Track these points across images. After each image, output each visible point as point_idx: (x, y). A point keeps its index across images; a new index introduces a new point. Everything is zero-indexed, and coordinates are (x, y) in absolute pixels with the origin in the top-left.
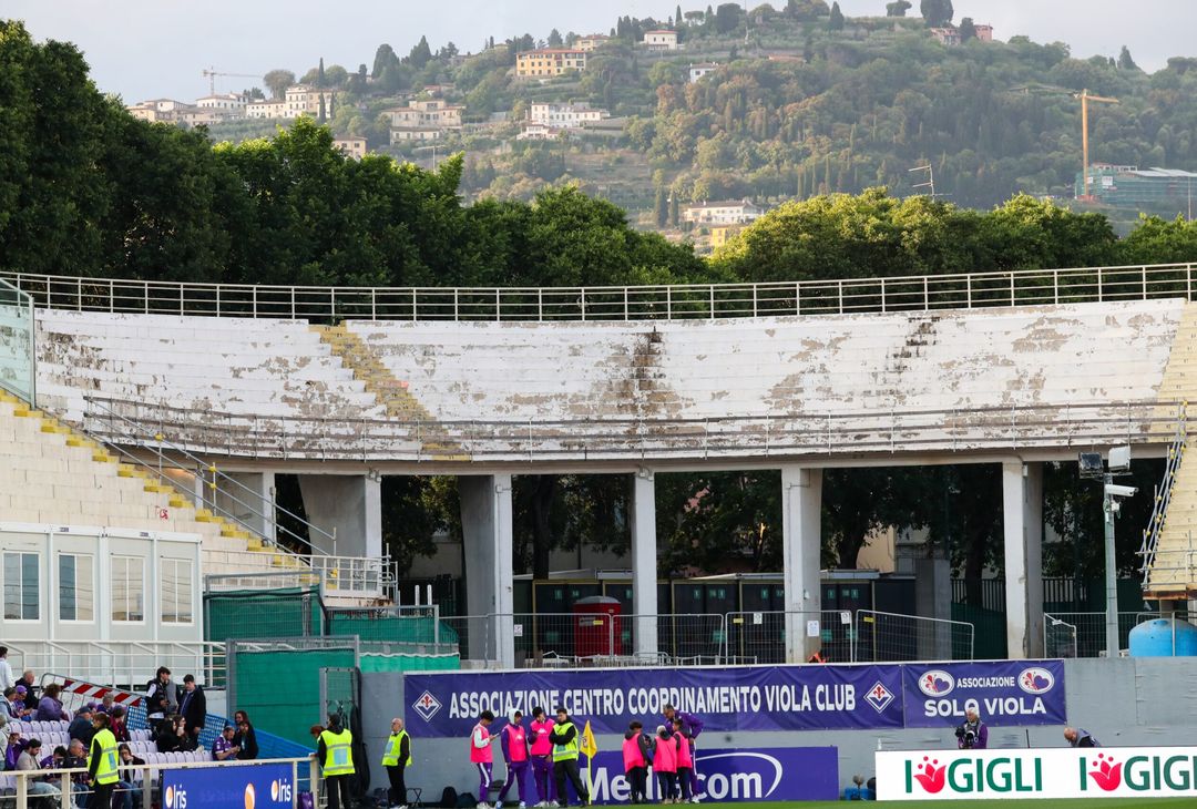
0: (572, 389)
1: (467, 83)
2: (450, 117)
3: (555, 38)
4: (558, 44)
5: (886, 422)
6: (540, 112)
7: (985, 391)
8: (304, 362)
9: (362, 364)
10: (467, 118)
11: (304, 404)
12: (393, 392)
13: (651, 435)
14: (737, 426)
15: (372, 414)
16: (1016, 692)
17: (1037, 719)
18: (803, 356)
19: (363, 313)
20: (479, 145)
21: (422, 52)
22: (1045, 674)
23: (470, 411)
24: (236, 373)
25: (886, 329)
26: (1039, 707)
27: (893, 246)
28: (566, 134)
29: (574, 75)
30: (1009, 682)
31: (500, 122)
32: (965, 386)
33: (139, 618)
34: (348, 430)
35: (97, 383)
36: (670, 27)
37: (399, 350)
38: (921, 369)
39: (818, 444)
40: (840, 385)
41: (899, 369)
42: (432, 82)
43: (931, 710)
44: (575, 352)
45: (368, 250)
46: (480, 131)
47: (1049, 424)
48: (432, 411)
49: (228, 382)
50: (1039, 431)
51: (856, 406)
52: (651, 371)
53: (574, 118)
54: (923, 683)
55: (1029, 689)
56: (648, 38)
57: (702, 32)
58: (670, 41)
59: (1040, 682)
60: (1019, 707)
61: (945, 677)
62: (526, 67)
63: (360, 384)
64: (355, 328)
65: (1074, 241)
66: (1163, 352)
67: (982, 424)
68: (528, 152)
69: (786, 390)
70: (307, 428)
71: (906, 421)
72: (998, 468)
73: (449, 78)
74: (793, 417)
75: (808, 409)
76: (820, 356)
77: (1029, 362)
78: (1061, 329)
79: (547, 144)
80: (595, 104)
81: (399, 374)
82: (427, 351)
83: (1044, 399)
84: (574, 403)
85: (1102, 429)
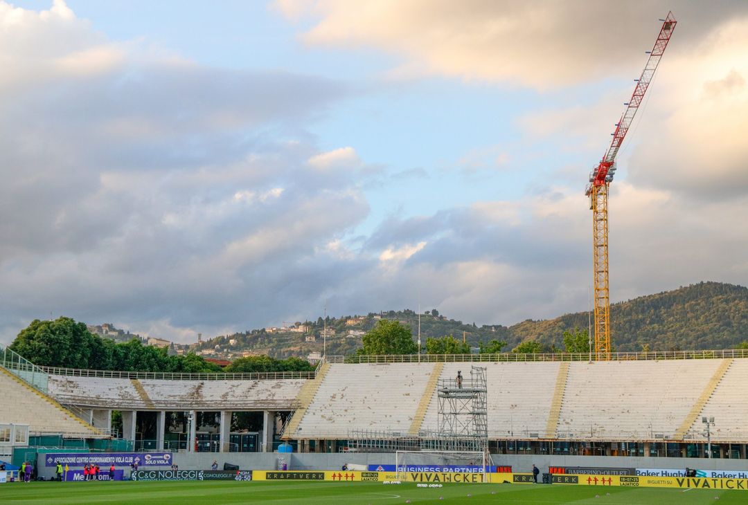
0: (182, 394)
1: (337, 325)
2: (333, 332)
3: (356, 316)
4: (356, 318)
5: (242, 402)
6: (351, 332)
7: (263, 397)
8: (126, 387)
9: (139, 388)
10: (336, 332)
11: (122, 396)
12: (143, 394)
13: (196, 404)
14: (213, 402)
15: (137, 399)
16: (163, 459)
17: (167, 465)
18: (231, 388)
19: (144, 378)
20: (339, 338)
21: (328, 319)
22: (169, 456)
23: (160, 398)
24: (110, 389)
25: (247, 383)
26: (167, 462)
27: (261, 366)
28: (356, 336)
29: (359, 324)
30: (161, 457)
31: (343, 334)
32: (260, 395)
33: (8, 440)
34: (131, 401)
35: (72, 391)
36: (379, 315)
37: (148, 385)
38: (253, 392)
39: (228, 406)
40: (236, 394)
41: (249, 391)
42: (329, 325)
43: (147, 463)
44: (185, 386)
45: (146, 364)
46: (339, 336)
47: (273, 404)
48: (151, 398)
49: (107, 391)
50: (271, 405)
51: (238, 399)
52: (200, 391)
53: (358, 333)
54: (146, 457)
55: (165, 458)
56: (375, 317)
57: (386, 316)
58: (379, 318)
59: (168, 457)
60: (164, 462)
61: (150, 456)
62: (349, 322)
63: (137, 392)
64: (140, 381)
65: (301, 366)
66: (299, 389)
67: (261, 403)
68: (348, 340)
69: (225, 395)
70: (121, 401)
71: (246, 402)
72: (263, 412)
73: (333, 324)
74: (225, 401)
75: (228, 399)
76: (234, 388)
77: (274, 391)
78: (282, 384)
79: (353, 338)
80: (363, 330)
81: (146, 390)
82: (154, 386)
83: (275, 398)
84: (181, 397)
85: (283, 405)
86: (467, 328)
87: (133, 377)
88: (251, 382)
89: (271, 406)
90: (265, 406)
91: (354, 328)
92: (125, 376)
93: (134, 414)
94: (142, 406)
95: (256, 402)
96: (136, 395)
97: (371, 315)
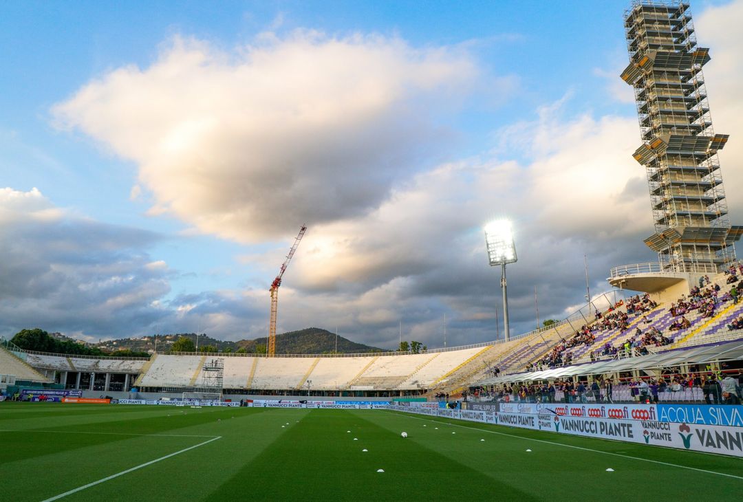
5: (116, 370)
7: (126, 367)
8: (64, 361)
9: (70, 362)
11: (62, 365)
12: (71, 364)
13: (95, 369)
14: (103, 369)
18: (112, 363)
19: (72, 357)
22: (81, 392)
23: (79, 366)
24: (56, 361)
25: (119, 361)
27: (127, 354)
38: (122, 365)
39: (110, 371)
40: (114, 366)
41: (120, 365)
48: (75, 366)
51: (115, 368)
52: (98, 364)
63: (68, 363)
67: (125, 370)
68: (166, 345)
69: (109, 366)
70: (61, 367)
71: (118, 370)
72: (126, 374)
73: (160, 338)
74: (109, 369)
77: (131, 365)
79: (168, 344)
80: (173, 341)
81: (73, 363)
82: (77, 361)
83: (131, 368)
84: (89, 366)
85: (135, 371)
86: (218, 342)
87: (67, 357)
88: (121, 361)
89: (130, 372)
90: (127, 372)
91: (170, 340)
92: (63, 356)
93: (66, 373)
94: (70, 369)
95: (123, 370)
96: (68, 365)
97: (177, 335)
